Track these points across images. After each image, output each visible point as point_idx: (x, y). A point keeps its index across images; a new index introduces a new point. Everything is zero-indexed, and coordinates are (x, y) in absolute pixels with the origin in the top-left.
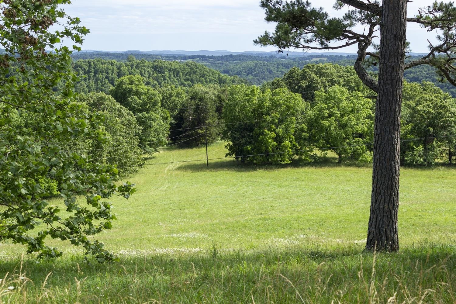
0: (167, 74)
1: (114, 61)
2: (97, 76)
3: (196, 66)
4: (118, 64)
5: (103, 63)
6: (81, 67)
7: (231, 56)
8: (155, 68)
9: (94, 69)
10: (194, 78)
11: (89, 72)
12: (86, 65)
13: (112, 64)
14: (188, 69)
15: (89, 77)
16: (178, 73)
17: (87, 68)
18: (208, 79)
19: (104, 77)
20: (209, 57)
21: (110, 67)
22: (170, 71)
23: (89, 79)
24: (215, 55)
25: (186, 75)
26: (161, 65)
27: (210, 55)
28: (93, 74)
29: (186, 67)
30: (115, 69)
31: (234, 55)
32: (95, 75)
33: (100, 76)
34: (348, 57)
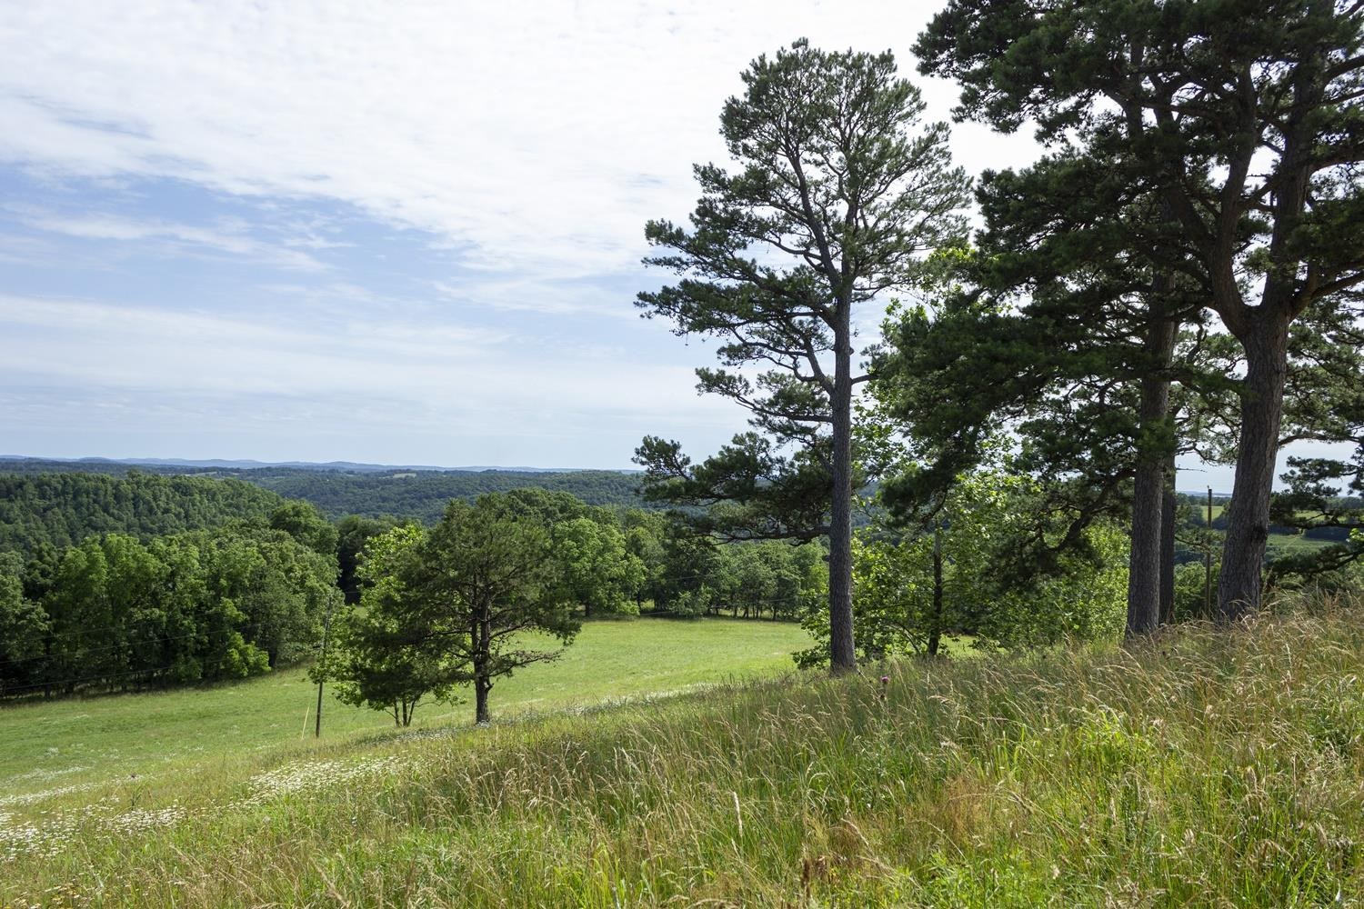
0: (197, 497)
1: (107, 476)
2: (80, 499)
3: (241, 485)
4: (115, 479)
5: (88, 480)
6: (49, 486)
7: (269, 469)
8: (177, 487)
9: (73, 487)
10: (241, 504)
11: (64, 493)
12: (59, 482)
13: (103, 481)
14: (229, 491)
15: (66, 501)
16: (215, 494)
17: (60, 487)
18: (262, 505)
19: (91, 501)
20: (232, 470)
21: (100, 484)
22: (201, 492)
23: (65, 505)
24: (242, 467)
25: (227, 499)
26: (186, 483)
27: (235, 467)
28: (71, 496)
29: (226, 486)
30: (110, 488)
31: (274, 466)
32: (75, 498)
33: (84, 499)
34: (446, 473)
